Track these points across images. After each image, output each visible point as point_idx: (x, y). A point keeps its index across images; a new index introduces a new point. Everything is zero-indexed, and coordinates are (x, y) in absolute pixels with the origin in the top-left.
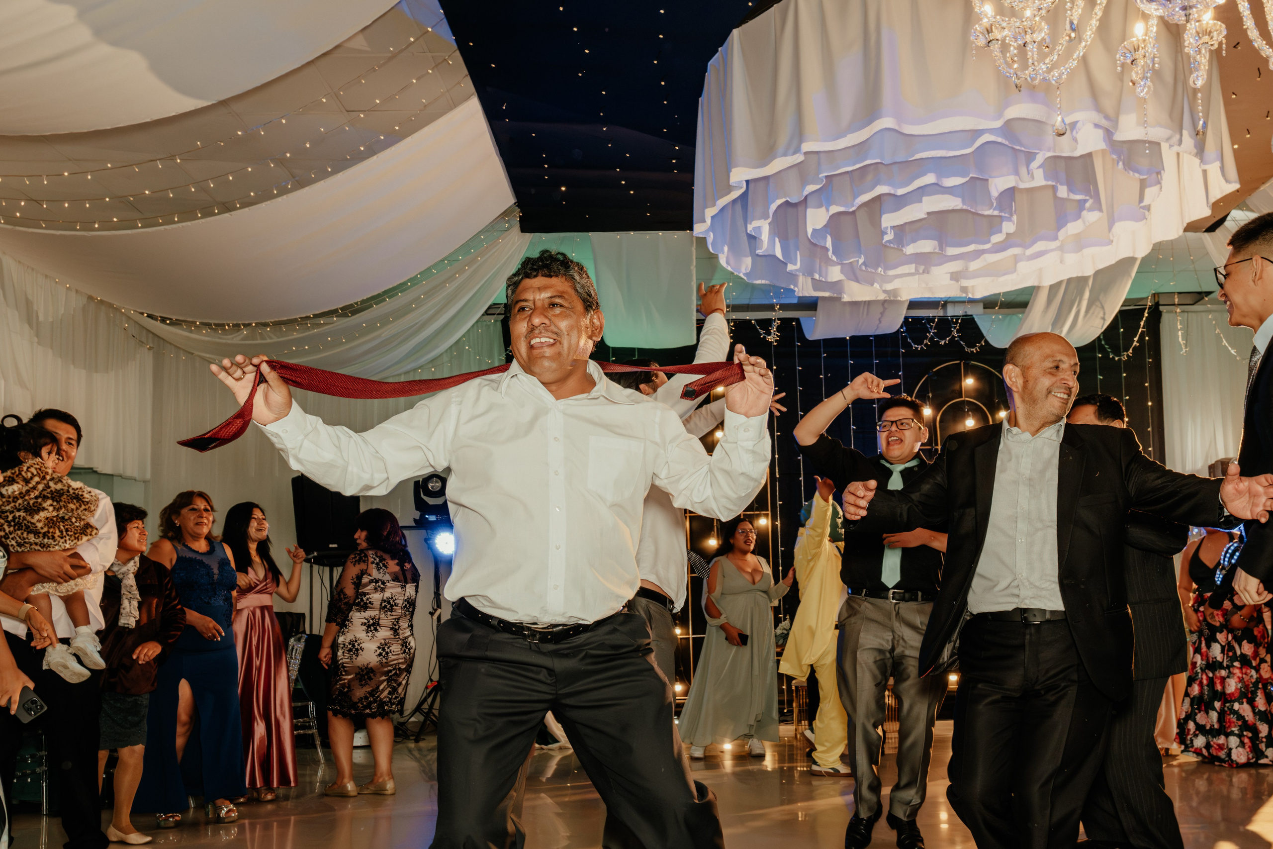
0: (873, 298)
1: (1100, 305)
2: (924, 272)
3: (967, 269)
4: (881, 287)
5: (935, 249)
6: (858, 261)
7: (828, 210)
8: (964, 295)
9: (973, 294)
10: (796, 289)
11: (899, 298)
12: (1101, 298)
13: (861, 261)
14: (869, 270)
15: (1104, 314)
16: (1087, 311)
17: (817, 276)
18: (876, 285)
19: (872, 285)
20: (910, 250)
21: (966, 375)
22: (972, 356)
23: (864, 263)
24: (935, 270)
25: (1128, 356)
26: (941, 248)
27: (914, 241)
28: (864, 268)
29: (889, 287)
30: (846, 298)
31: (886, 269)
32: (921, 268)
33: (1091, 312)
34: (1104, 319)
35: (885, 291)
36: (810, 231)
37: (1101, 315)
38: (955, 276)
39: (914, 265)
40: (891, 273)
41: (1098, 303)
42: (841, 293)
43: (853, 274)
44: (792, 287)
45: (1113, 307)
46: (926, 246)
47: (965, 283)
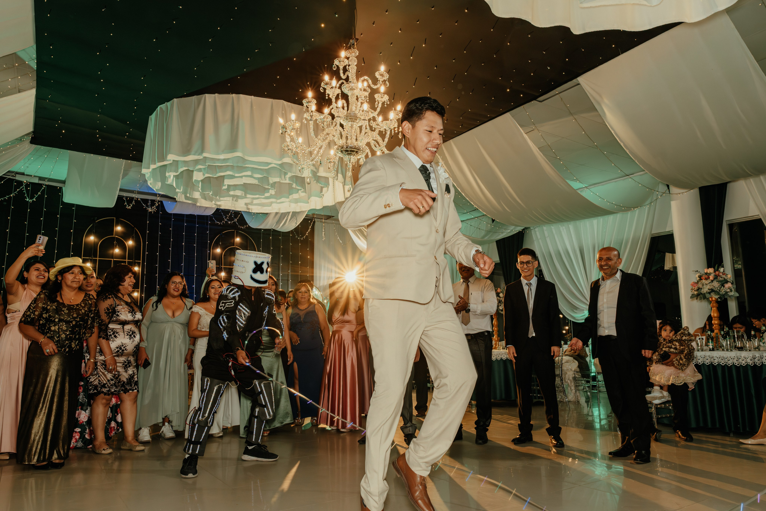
0: (211, 206)
1: (295, 218)
2: (235, 201)
3: (252, 202)
4: (215, 203)
5: (242, 194)
6: (209, 193)
7: (204, 175)
8: (248, 211)
9: (251, 210)
10: (177, 198)
11: (221, 208)
12: (296, 215)
13: (211, 193)
14: (213, 197)
15: (297, 221)
16: (290, 220)
17: (188, 195)
18: (214, 202)
19: (212, 202)
20: (232, 193)
21: (237, 237)
22: (241, 230)
23: (212, 194)
24: (240, 200)
25: (303, 238)
26: (245, 195)
27: (234, 190)
28: (211, 196)
29: (218, 203)
30: (198, 204)
31: (220, 197)
32: (235, 199)
33: (292, 220)
34: (296, 223)
35: (217, 205)
36: (194, 180)
37: (296, 222)
38: (246, 204)
39: (231, 198)
40: (221, 199)
41: (295, 217)
42: (196, 203)
43: (204, 197)
44: (175, 197)
45: (300, 220)
46: (239, 193)
47: (250, 207)
